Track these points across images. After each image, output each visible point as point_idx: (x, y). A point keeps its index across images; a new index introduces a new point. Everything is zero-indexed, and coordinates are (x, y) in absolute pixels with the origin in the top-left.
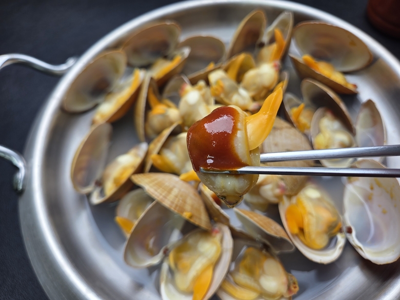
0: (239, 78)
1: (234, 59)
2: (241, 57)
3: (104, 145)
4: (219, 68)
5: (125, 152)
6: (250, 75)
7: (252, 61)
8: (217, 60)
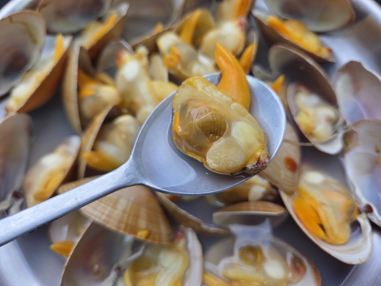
0: (196, 42)
1: (188, 17)
2: (196, 15)
3: (23, 141)
4: (170, 30)
5: (51, 150)
6: (210, 37)
7: (210, 19)
8: (165, 20)
